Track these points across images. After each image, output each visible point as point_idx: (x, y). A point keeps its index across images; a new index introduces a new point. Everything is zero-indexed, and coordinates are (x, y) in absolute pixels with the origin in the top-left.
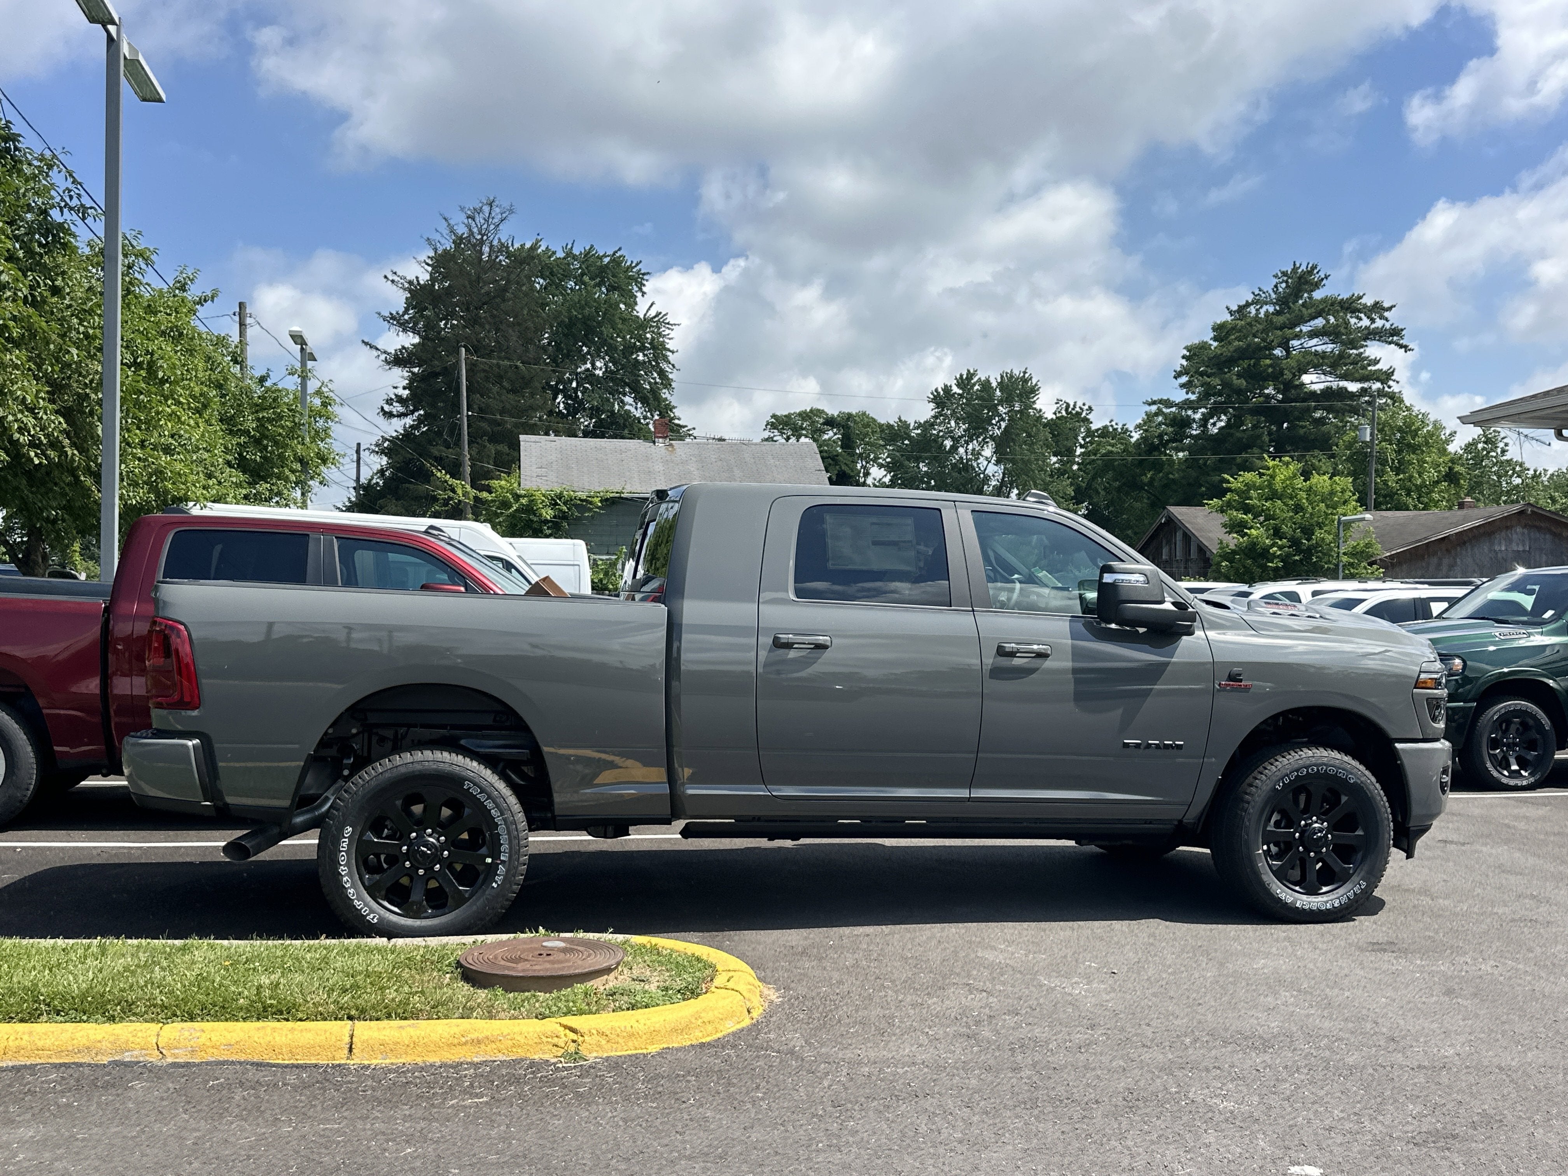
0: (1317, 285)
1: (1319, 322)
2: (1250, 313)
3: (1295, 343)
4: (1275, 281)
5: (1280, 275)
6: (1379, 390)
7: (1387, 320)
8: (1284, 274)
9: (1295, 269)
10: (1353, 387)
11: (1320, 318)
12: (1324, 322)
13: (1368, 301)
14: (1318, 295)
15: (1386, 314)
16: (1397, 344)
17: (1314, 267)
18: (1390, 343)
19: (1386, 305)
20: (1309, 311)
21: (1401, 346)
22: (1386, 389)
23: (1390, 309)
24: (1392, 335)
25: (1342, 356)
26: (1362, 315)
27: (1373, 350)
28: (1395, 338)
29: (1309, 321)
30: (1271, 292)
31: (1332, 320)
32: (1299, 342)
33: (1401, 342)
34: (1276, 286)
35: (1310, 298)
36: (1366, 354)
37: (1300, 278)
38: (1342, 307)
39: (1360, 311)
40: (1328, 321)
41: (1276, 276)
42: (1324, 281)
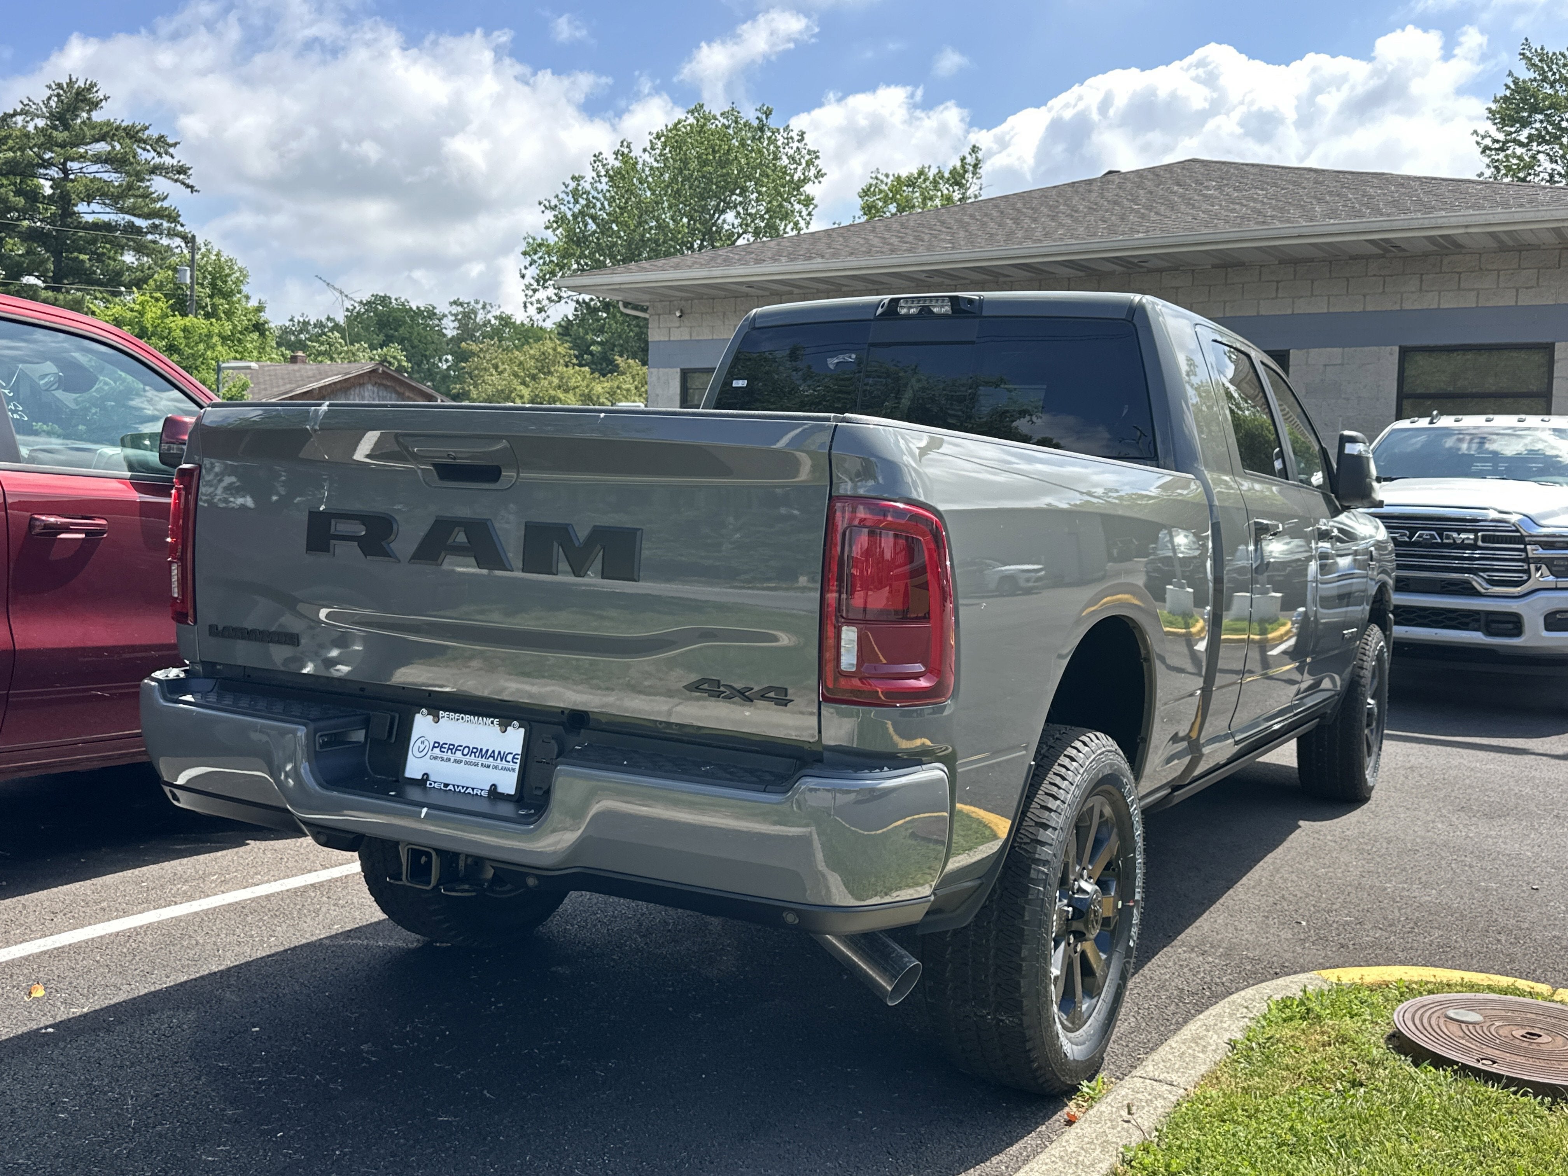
0: (95, 105)
1: (102, 147)
2: (15, 123)
3: (73, 165)
4: (49, 92)
5: (54, 87)
6: (169, 229)
7: (172, 157)
8: (60, 86)
9: (71, 83)
10: (139, 222)
11: (103, 143)
12: (109, 148)
13: (153, 133)
14: (97, 116)
15: (171, 150)
16: (183, 183)
17: (93, 85)
18: (176, 181)
19: (170, 140)
20: (92, 132)
21: (188, 186)
22: (179, 228)
23: (175, 145)
24: (179, 173)
25: (130, 187)
26: (148, 147)
27: (159, 184)
28: (182, 177)
29: (89, 143)
30: (41, 104)
31: (118, 147)
32: (80, 166)
33: (187, 181)
34: (49, 98)
35: (89, 119)
36: (152, 190)
37: (78, 93)
38: (127, 134)
39: (145, 142)
40: (113, 147)
41: (49, 87)
42: (104, 103)
